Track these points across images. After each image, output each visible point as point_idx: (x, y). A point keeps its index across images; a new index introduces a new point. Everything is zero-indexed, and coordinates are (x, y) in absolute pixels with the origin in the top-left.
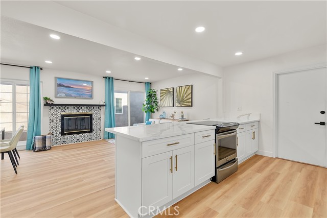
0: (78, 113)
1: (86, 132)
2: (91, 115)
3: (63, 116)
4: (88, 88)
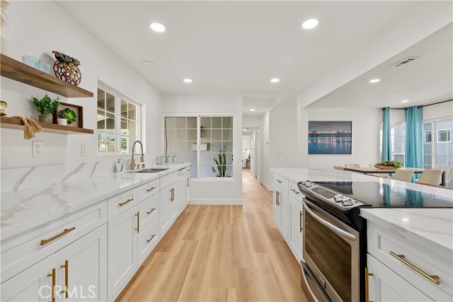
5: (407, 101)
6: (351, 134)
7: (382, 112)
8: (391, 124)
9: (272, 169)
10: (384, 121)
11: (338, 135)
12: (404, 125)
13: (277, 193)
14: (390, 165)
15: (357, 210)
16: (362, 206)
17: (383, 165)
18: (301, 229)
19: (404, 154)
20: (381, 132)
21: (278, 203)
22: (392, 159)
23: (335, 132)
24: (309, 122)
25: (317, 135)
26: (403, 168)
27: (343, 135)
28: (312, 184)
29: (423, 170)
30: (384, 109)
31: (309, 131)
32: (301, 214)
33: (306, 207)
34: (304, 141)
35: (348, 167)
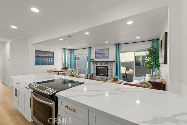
0: (102, 66)
1: (105, 76)
2: (107, 67)
3: (96, 67)
4: (107, 53)
5: (70, 48)
6: (53, 57)
7: (63, 50)
8: (66, 54)
9: (12, 77)
10: (64, 53)
11: (48, 57)
12: (69, 55)
13: (16, 90)
14: (66, 68)
15: (54, 94)
16: (56, 92)
17: (64, 68)
18: (31, 106)
19: (69, 64)
20: (63, 56)
21: (16, 95)
22: (66, 66)
23: (47, 56)
24: (35, 50)
25: (39, 57)
26: (69, 69)
27: (51, 57)
28: (37, 84)
29: (74, 69)
30: (64, 49)
31: (35, 54)
32: (31, 99)
33: (33, 95)
34: (33, 59)
35: (52, 70)
